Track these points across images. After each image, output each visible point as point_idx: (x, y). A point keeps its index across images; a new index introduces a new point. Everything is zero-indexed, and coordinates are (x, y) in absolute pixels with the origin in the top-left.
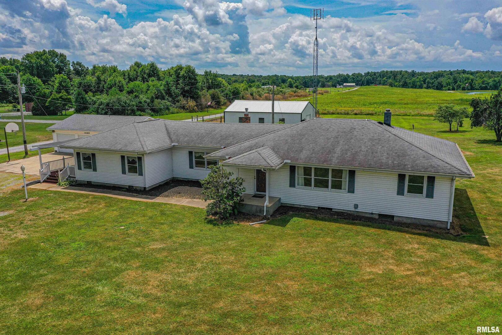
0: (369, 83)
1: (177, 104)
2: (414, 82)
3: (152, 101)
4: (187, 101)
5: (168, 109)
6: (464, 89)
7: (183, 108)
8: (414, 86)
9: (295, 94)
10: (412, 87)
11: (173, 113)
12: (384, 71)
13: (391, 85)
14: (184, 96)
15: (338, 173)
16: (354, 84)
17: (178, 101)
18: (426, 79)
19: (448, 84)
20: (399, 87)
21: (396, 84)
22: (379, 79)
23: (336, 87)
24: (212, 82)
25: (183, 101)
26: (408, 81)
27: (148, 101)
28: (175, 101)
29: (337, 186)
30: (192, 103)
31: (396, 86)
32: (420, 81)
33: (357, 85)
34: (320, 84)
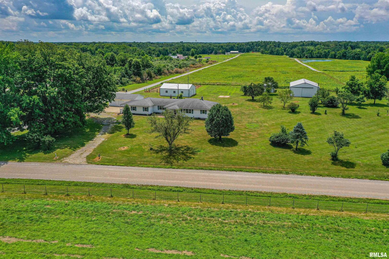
0: (248, 51)
1: (131, 79)
2: (278, 51)
3: (121, 79)
4: (136, 78)
5: (128, 82)
6: (307, 57)
7: (134, 81)
8: (278, 54)
9: (193, 66)
10: (276, 54)
11: (130, 84)
12: (259, 41)
13: (262, 53)
14: (134, 75)
15: (190, 110)
16: (238, 52)
17: (131, 78)
18: (286, 48)
19: (298, 53)
20: (268, 54)
21: (266, 52)
22: (255, 47)
23: (225, 54)
24: (146, 64)
25: (134, 78)
26: (274, 50)
27: (119, 79)
28: (130, 78)
29: (190, 112)
30: (138, 79)
31: (266, 54)
32: (282, 50)
33: (240, 52)
34: (214, 52)
